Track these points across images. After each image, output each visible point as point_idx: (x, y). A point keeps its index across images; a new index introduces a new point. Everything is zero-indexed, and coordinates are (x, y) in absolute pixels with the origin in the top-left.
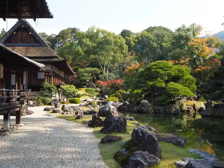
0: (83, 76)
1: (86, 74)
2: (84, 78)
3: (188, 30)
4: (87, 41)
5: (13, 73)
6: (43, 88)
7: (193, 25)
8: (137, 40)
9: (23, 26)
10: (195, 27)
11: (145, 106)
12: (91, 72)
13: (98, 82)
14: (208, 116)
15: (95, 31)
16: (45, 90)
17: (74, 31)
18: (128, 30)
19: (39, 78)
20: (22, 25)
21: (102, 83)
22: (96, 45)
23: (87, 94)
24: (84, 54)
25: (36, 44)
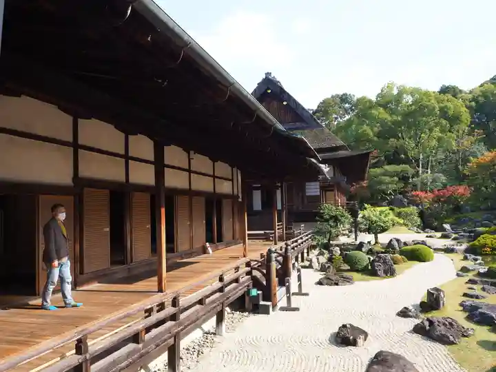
0: (381, 183)
1: (387, 179)
2: (384, 187)
4: (381, 113)
5: (257, 189)
6: (322, 217)
8: (473, 104)
9: (269, 91)
12: (396, 174)
13: (413, 193)
15: (395, 92)
16: (327, 221)
17: (344, 99)
18: (453, 85)
19: (307, 194)
20: (268, 89)
21: (422, 195)
22: (400, 119)
23: (402, 221)
24: (375, 139)
25: (298, 124)
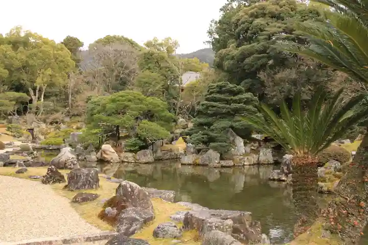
2: (4, 108)
3: (161, 45)
7: (168, 39)
10: (170, 42)
11: (108, 152)
12: (15, 99)
14: (190, 165)
15: (22, 35)
23: (10, 133)
